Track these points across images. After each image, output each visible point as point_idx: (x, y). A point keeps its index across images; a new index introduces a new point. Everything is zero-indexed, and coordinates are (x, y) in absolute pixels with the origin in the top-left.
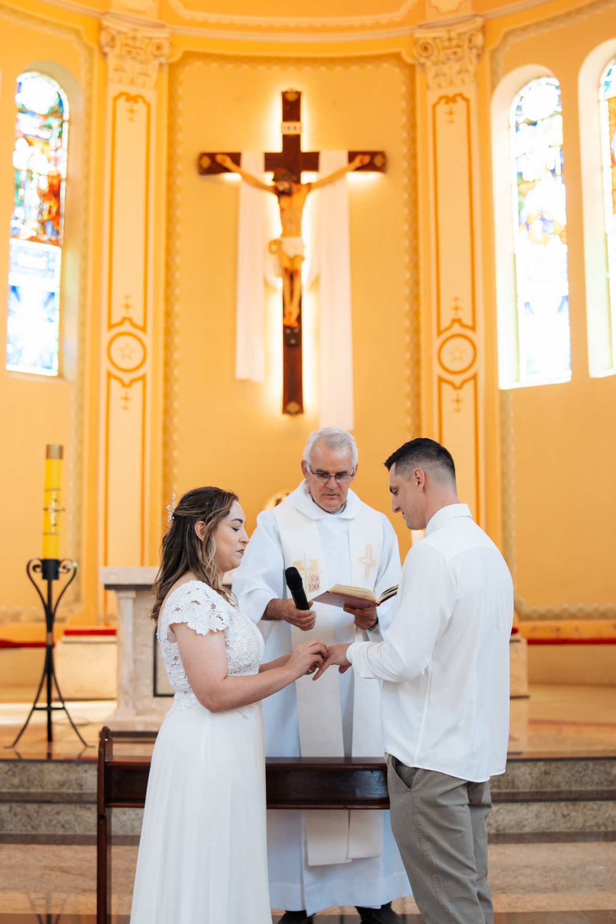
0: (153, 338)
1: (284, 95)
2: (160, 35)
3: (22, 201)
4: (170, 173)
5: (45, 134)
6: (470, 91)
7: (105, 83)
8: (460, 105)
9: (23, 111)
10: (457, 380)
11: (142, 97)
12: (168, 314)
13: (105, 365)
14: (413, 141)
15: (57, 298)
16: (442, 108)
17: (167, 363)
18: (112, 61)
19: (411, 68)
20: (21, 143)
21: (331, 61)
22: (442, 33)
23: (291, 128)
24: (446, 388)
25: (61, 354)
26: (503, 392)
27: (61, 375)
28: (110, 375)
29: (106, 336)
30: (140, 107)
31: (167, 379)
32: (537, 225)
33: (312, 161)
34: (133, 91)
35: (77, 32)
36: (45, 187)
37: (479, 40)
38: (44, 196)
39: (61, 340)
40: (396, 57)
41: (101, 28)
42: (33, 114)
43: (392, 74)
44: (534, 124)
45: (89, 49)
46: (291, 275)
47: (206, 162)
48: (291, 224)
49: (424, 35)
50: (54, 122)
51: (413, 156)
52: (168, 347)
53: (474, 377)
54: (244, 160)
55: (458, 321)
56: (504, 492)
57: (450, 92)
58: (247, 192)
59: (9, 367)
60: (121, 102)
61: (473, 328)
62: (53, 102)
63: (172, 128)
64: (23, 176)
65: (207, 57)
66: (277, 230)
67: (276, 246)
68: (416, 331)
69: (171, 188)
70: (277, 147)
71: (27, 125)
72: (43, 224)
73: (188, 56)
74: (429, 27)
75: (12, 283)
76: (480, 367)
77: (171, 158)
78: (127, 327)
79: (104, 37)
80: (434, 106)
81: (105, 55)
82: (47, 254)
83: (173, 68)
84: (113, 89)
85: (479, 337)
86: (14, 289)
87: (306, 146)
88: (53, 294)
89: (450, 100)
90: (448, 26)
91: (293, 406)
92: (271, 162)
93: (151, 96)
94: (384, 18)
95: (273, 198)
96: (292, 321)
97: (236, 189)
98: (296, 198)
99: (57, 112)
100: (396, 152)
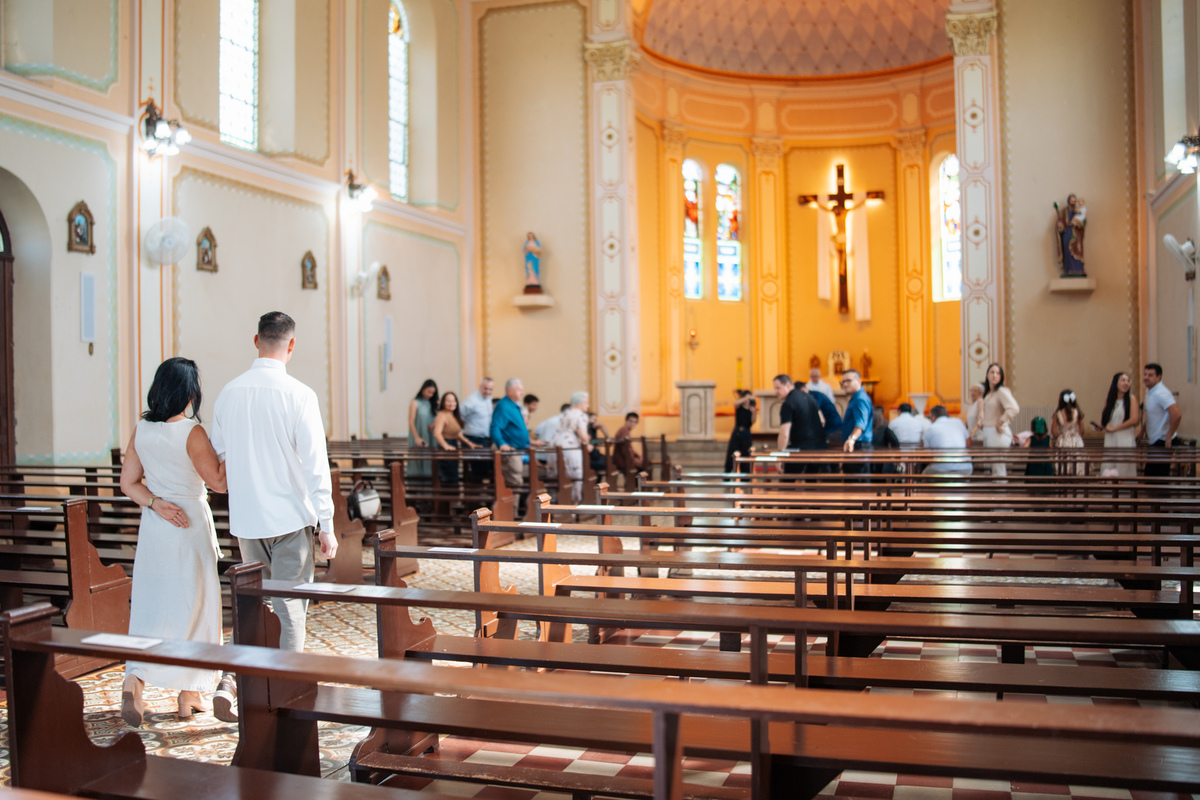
0: (781, 282)
1: (838, 167)
2: (778, 142)
3: (721, 225)
4: (787, 205)
5: (730, 193)
6: (920, 163)
7: (755, 166)
8: (916, 170)
9: (720, 183)
10: (915, 297)
11: (772, 173)
12: (788, 270)
13: (761, 295)
14: (896, 186)
15: (739, 268)
16: (908, 171)
17: (789, 292)
18: (758, 157)
19: (895, 151)
20: (719, 199)
21: (858, 147)
22: (907, 134)
23: (841, 181)
24: (911, 302)
25: (743, 290)
26: (935, 304)
27: (742, 300)
28: (763, 300)
29: (760, 282)
30: (771, 177)
31: (789, 299)
32: (951, 226)
33: (850, 197)
34: (767, 169)
35: (741, 146)
36: (731, 216)
37: (923, 139)
38: (731, 221)
39: (742, 283)
40: (888, 145)
41: (751, 142)
42: (723, 184)
43: (886, 152)
44: (949, 177)
45: (747, 153)
46: (841, 252)
47: (802, 199)
48: (841, 227)
49: (900, 135)
50: (733, 187)
51: (896, 193)
52: (788, 284)
53: (922, 297)
54: (820, 199)
55: (915, 271)
56: (935, 347)
57: (911, 162)
58: (821, 213)
59: (721, 298)
60: (763, 177)
61: (921, 274)
62: (732, 179)
63: (786, 184)
64: (721, 214)
65: (801, 148)
66: (835, 230)
67: (834, 238)
68: (898, 274)
69: (787, 212)
70: (834, 191)
71: (721, 190)
72: (731, 234)
73: (793, 149)
74: (901, 131)
75: (719, 262)
76: (925, 292)
77: (787, 199)
78: (770, 278)
79: (754, 147)
80: (905, 170)
81: (754, 155)
82: (735, 248)
83: (786, 156)
84: (759, 170)
85: (924, 278)
86: (721, 265)
87: (847, 190)
88: (736, 265)
89: (911, 167)
90: (910, 131)
91: (844, 310)
92: (832, 197)
93: (776, 170)
94: (882, 124)
95: (832, 217)
96: (843, 273)
97: (815, 211)
98: (842, 216)
99: (735, 182)
100: (889, 191)
